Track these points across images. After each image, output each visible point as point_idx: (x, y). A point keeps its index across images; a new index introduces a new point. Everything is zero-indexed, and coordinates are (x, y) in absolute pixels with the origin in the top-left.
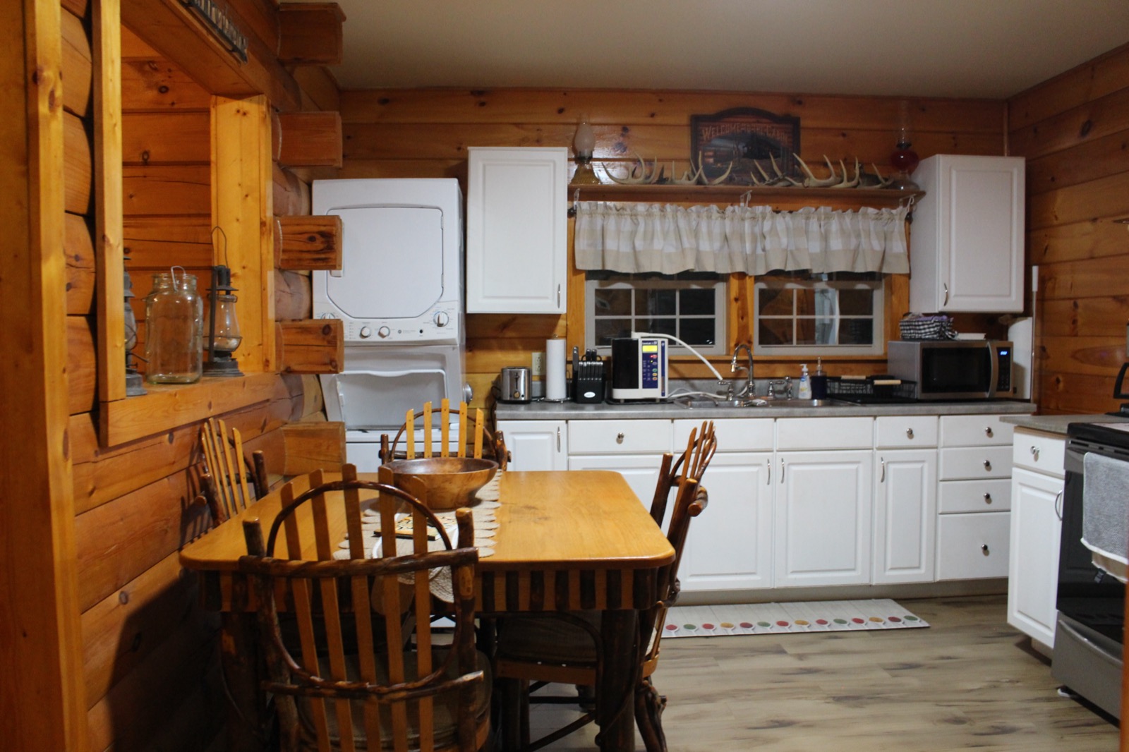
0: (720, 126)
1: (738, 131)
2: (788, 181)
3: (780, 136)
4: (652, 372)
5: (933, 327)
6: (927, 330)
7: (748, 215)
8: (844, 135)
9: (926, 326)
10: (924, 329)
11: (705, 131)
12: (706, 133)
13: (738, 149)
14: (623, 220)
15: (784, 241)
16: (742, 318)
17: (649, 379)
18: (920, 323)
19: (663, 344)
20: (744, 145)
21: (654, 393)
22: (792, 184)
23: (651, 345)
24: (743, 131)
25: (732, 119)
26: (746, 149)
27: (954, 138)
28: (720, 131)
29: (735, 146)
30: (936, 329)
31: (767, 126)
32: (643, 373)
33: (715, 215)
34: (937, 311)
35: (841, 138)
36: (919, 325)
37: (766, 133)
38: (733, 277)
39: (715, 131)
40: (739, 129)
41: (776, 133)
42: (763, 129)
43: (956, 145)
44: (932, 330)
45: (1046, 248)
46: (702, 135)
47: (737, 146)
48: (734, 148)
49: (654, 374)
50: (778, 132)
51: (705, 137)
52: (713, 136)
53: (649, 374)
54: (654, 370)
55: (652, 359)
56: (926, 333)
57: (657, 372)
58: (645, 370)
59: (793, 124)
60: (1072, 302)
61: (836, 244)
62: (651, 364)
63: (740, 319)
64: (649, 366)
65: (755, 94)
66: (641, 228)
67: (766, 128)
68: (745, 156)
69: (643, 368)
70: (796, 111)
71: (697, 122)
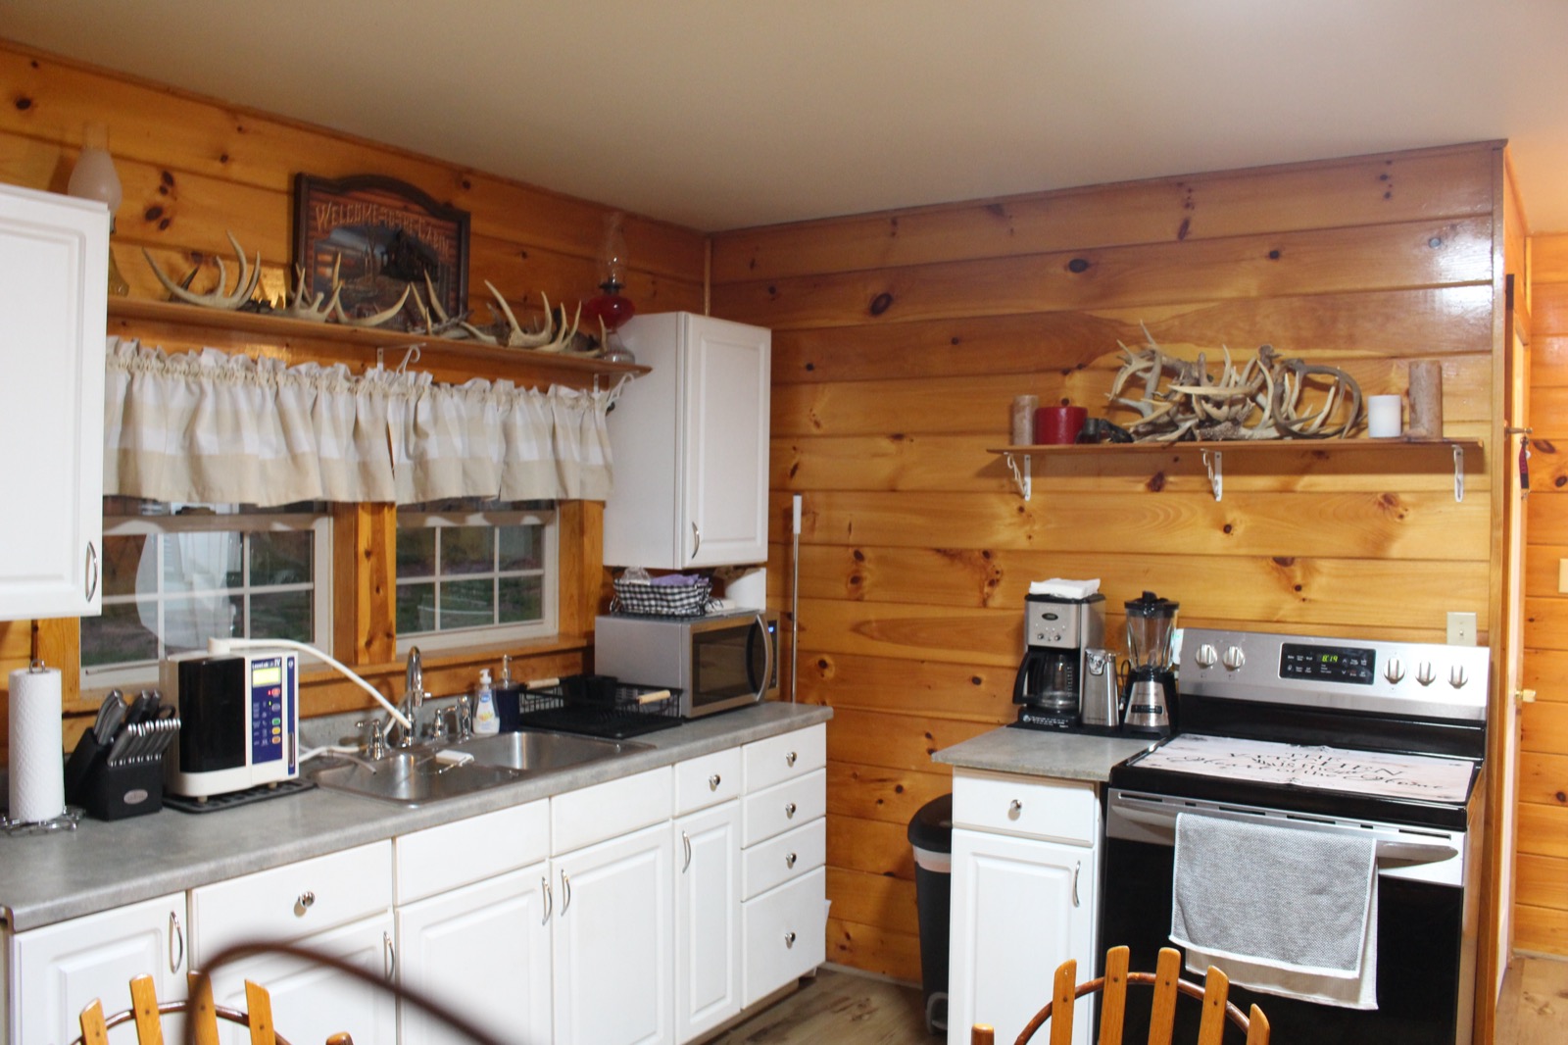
0: (345, 206)
1: (374, 220)
2: (466, 329)
3: (439, 243)
4: (271, 727)
5: (695, 596)
6: (685, 602)
7: (395, 388)
8: (524, 255)
9: (684, 595)
10: (681, 599)
11: (321, 211)
12: (324, 214)
13: (373, 256)
14: (170, 383)
15: (458, 442)
16: (378, 590)
17: (265, 742)
18: (676, 590)
19: (291, 664)
20: (383, 249)
21: (274, 771)
22: (473, 335)
23: (269, 667)
24: (382, 222)
25: (368, 197)
26: (386, 258)
27: (654, 283)
28: (345, 216)
29: (369, 250)
30: (698, 599)
31: (420, 221)
32: (254, 730)
33: (342, 385)
34: (679, 567)
35: (520, 260)
36: (673, 594)
37: (417, 233)
38: (363, 508)
39: (338, 213)
40: (377, 217)
41: (433, 235)
42: (413, 222)
43: (655, 294)
44: (692, 600)
45: (796, 467)
46: (315, 219)
47: (372, 251)
48: (366, 252)
49: (275, 731)
50: (435, 234)
51: (320, 222)
52: (333, 223)
53: (265, 732)
54: (275, 721)
55: (271, 698)
56: (683, 606)
57: (280, 726)
58: (257, 725)
59: (458, 222)
60: (851, 551)
61: (530, 450)
62: (268, 709)
63: (375, 592)
64: (265, 715)
65: (405, 155)
66: (208, 405)
67: (417, 222)
68: (385, 271)
69: (254, 720)
70: (462, 201)
71: (302, 190)
